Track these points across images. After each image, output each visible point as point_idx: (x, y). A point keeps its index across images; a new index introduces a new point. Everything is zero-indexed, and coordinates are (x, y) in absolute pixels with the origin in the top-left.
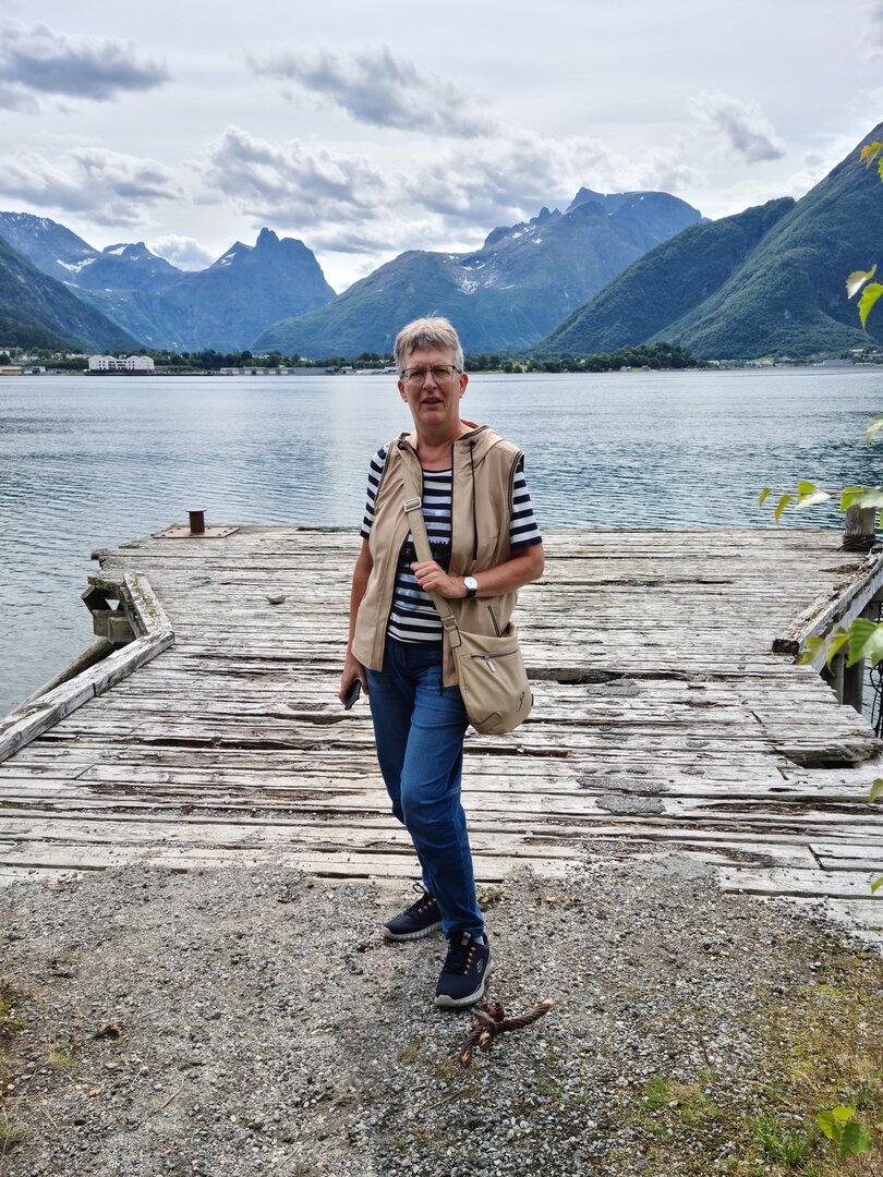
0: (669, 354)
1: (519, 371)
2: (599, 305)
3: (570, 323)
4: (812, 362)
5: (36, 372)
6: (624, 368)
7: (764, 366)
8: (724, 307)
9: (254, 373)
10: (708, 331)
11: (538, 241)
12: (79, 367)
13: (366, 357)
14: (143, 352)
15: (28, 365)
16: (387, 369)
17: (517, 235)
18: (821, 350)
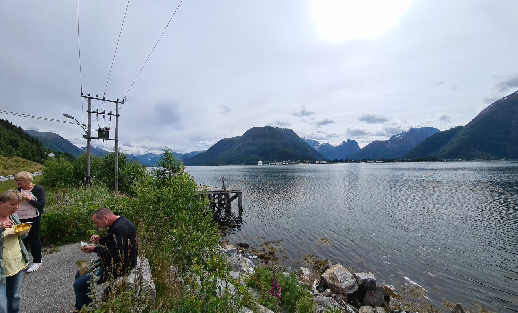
0: (432, 158)
1: (396, 162)
2: (416, 149)
3: (409, 152)
4: (473, 160)
5: (308, 164)
6: (420, 161)
7: (459, 161)
9: (343, 163)
11: (402, 137)
12: (315, 163)
13: (364, 160)
14: (325, 160)
17: (397, 136)
18: (476, 157)
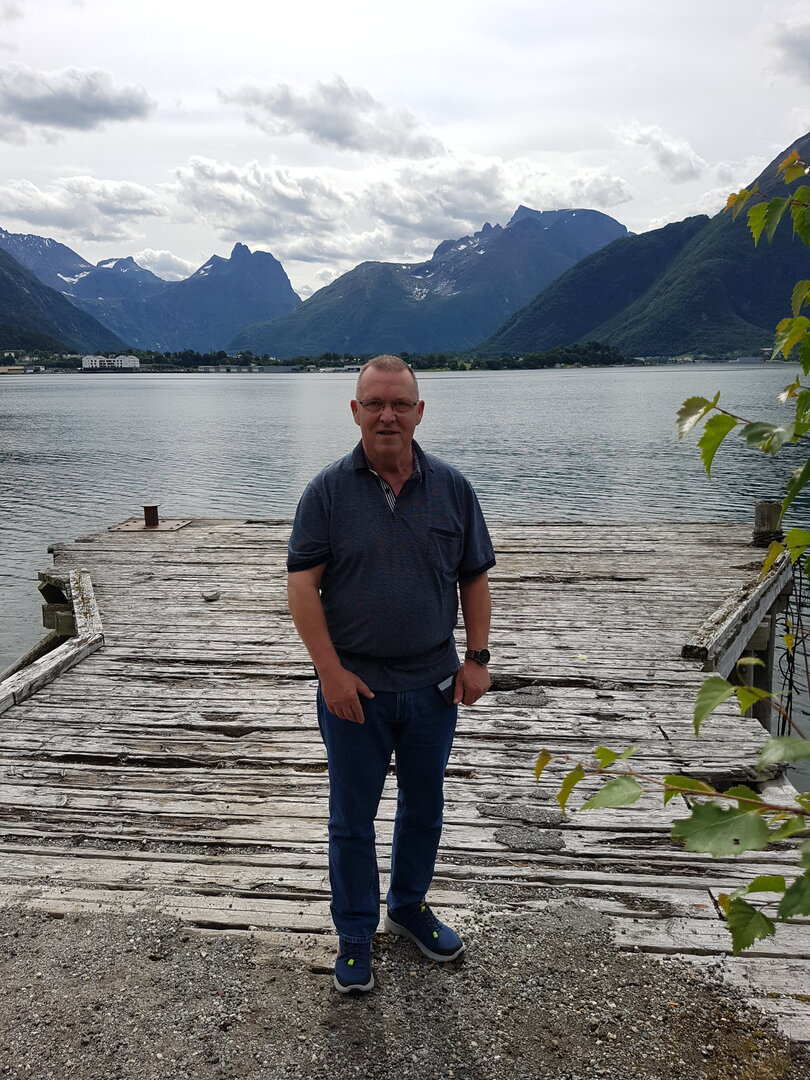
0: (599, 352)
1: (463, 368)
2: (535, 309)
3: (510, 325)
4: (727, 359)
5: (37, 371)
6: (558, 365)
7: (686, 362)
8: (648, 310)
9: (228, 371)
10: (634, 331)
11: (482, 252)
12: (74, 366)
13: (327, 356)
14: (129, 352)
15: (30, 365)
16: (346, 367)
17: (463, 247)
18: (736, 349)
